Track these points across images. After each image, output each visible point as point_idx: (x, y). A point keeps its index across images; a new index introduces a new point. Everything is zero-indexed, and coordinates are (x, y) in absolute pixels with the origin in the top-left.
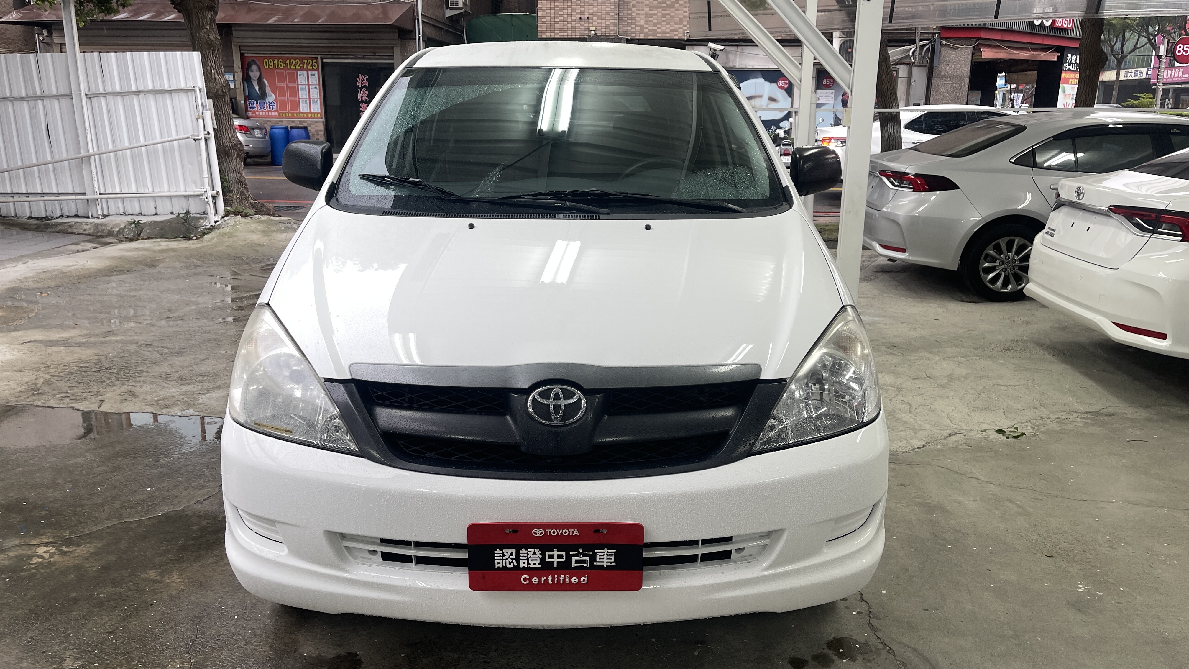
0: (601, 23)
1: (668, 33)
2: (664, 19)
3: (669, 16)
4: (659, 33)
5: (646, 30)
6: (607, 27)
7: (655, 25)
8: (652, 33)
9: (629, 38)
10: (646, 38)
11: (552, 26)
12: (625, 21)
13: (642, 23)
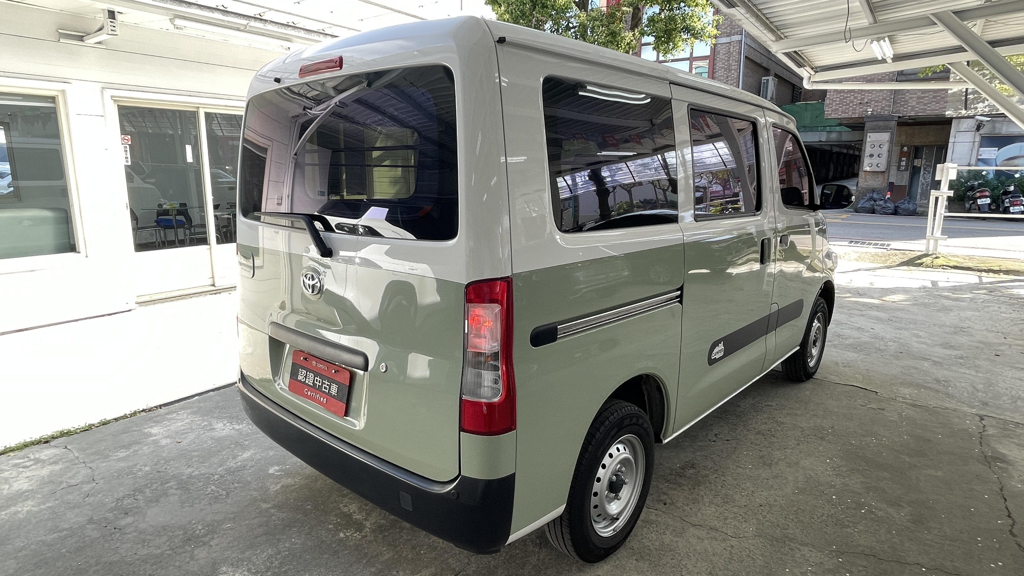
0: (877, 106)
1: (937, 110)
2: (935, 100)
3: (939, 98)
4: (929, 110)
5: (916, 109)
6: (882, 108)
7: (925, 105)
8: (921, 111)
9: (901, 115)
10: (917, 114)
11: (837, 110)
12: (899, 103)
13: (914, 103)
